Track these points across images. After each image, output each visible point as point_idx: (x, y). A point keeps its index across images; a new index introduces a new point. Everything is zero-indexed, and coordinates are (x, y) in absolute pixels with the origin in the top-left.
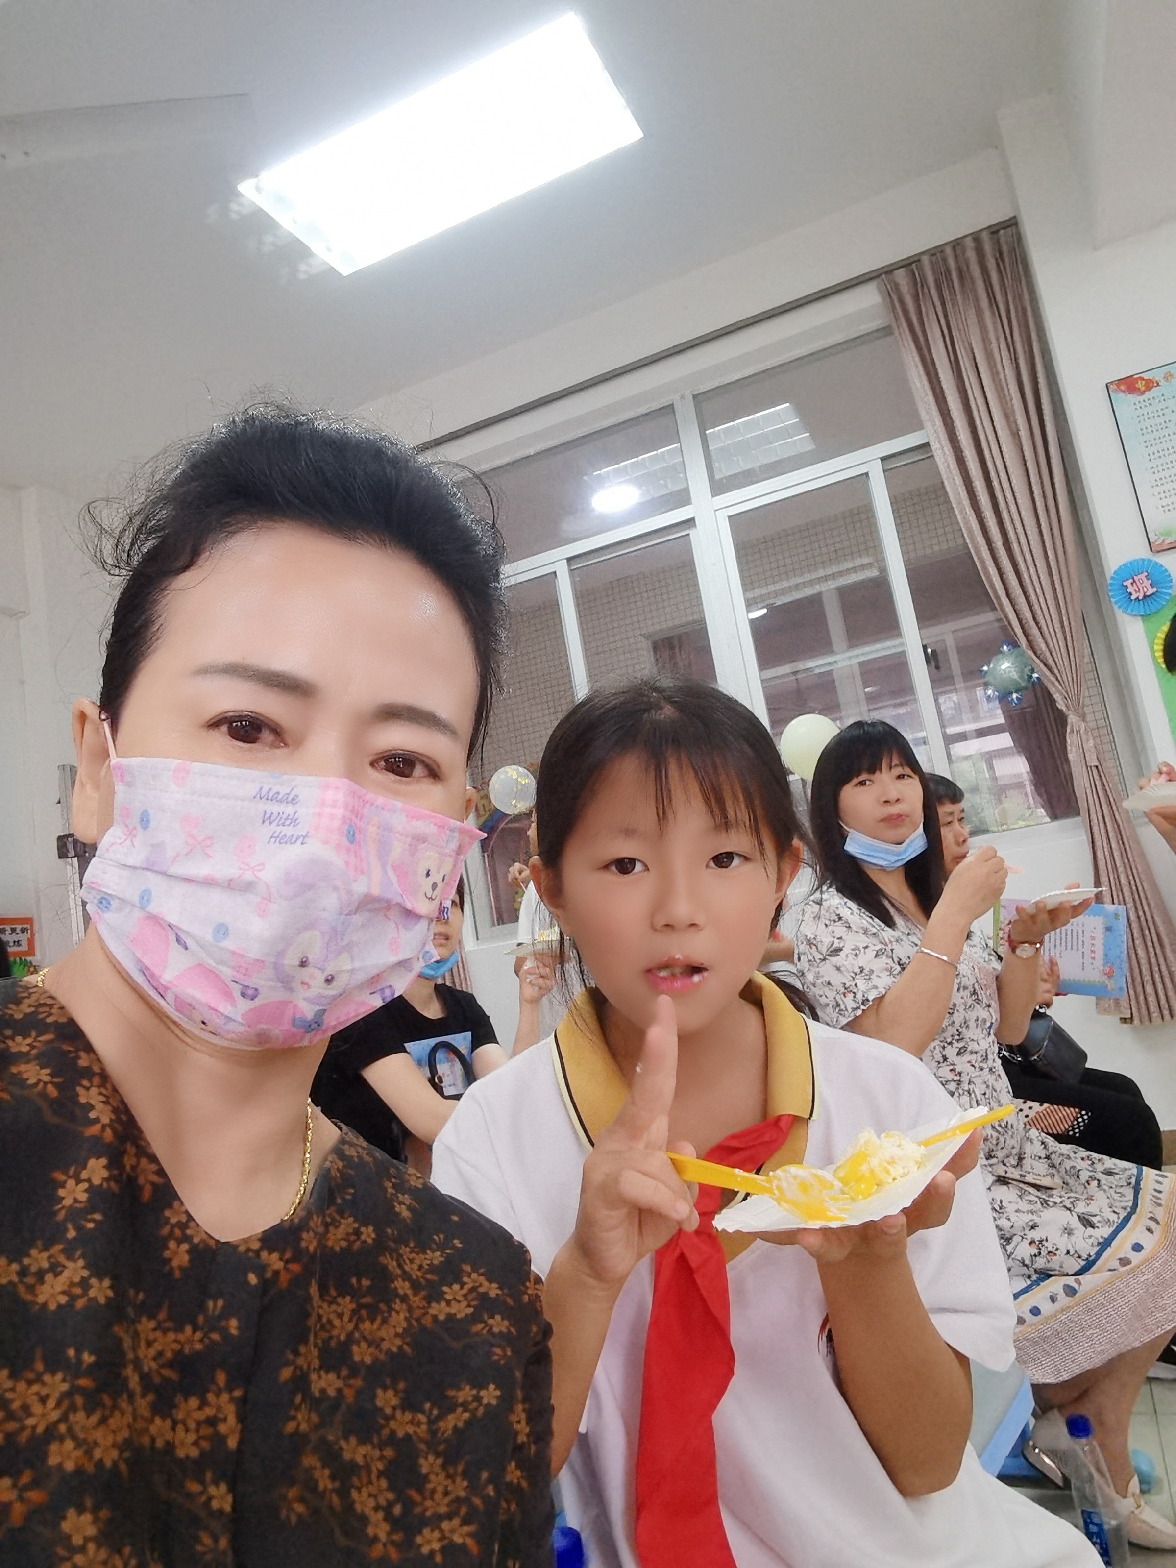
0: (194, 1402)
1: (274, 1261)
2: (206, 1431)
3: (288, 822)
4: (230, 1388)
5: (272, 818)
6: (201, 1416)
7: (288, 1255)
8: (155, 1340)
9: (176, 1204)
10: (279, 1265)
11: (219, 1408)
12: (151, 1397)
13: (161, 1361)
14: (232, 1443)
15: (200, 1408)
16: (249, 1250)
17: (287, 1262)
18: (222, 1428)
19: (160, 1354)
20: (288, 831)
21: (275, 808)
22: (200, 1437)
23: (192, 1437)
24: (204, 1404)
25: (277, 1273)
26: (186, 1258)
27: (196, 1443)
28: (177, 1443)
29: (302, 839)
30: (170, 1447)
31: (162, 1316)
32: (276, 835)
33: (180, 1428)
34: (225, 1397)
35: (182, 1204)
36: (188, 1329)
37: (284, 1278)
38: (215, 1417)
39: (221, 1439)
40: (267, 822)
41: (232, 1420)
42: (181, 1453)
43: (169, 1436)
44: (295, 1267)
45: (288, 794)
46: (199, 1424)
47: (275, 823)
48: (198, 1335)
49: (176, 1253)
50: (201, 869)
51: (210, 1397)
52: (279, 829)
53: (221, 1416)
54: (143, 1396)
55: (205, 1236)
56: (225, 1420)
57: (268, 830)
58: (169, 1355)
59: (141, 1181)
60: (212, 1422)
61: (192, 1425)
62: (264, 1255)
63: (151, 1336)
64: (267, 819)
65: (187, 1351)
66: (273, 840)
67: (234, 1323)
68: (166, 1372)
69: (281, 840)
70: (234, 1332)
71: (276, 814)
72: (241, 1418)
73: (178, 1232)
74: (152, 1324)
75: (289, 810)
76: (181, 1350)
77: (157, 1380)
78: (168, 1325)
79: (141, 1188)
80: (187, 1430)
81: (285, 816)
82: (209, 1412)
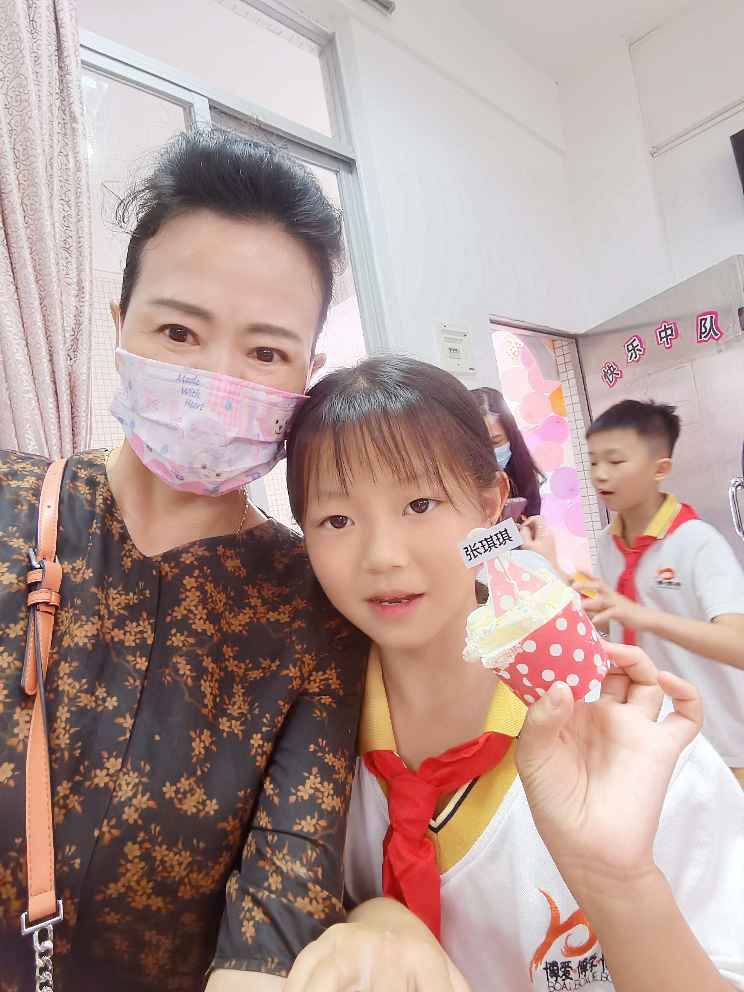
0: (135, 624)
1: (166, 567)
2: (139, 636)
3: (194, 395)
4: (148, 619)
5: (187, 391)
6: (137, 630)
7: (173, 564)
8: (117, 598)
9: (128, 541)
10: (168, 569)
11: (144, 627)
12: (113, 621)
13: (120, 607)
14: (150, 642)
15: (137, 627)
16: (157, 561)
17: (171, 568)
18: (145, 635)
19: (119, 604)
20: (194, 400)
21: (188, 386)
22: (136, 638)
23: (133, 638)
24: (138, 625)
25: (167, 573)
26: (130, 564)
27: (134, 641)
28: (125, 640)
29: (200, 407)
30: (122, 642)
31: (120, 589)
32: (188, 402)
33: (128, 634)
34: (146, 622)
35: (131, 540)
36: (131, 594)
37: (170, 575)
38: (142, 630)
39: (144, 640)
40: (184, 393)
41: (149, 632)
42: (127, 644)
43: (122, 637)
44: (175, 571)
45: (194, 379)
46: (136, 633)
47: (188, 394)
48: (136, 597)
49: (126, 563)
50: (155, 416)
51: (141, 622)
52: (190, 398)
53: (145, 630)
54: (108, 619)
55: (139, 555)
56: (146, 632)
57: (184, 398)
58: (123, 605)
59: (114, 531)
60: (141, 632)
61: (133, 633)
62: (162, 563)
63: (115, 596)
64: (184, 392)
65: (131, 603)
66: (187, 404)
67: (148, 591)
68: (122, 611)
69: (192, 406)
70: (148, 595)
71: (188, 389)
72: (154, 631)
73: (128, 553)
74: (116, 591)
75: (195, 388)
76: (129, 603)
77: (116, 614)
78: (122, 592)
79: (114, 535)
80: (131, 635)
81: (193, 391)
82: (141, 628)
